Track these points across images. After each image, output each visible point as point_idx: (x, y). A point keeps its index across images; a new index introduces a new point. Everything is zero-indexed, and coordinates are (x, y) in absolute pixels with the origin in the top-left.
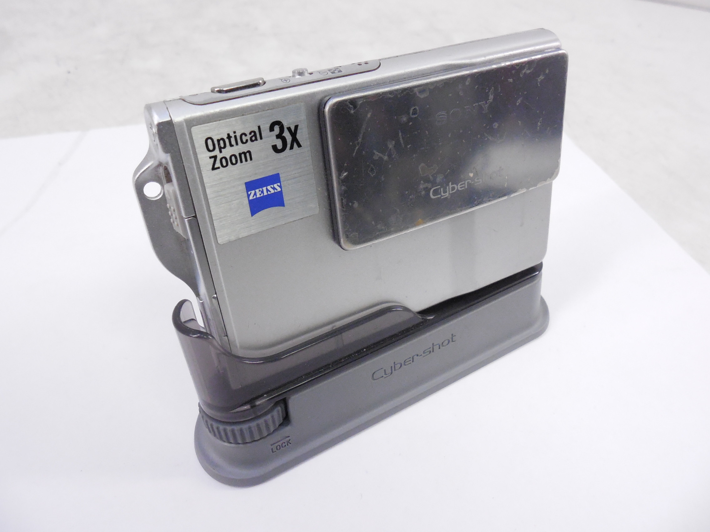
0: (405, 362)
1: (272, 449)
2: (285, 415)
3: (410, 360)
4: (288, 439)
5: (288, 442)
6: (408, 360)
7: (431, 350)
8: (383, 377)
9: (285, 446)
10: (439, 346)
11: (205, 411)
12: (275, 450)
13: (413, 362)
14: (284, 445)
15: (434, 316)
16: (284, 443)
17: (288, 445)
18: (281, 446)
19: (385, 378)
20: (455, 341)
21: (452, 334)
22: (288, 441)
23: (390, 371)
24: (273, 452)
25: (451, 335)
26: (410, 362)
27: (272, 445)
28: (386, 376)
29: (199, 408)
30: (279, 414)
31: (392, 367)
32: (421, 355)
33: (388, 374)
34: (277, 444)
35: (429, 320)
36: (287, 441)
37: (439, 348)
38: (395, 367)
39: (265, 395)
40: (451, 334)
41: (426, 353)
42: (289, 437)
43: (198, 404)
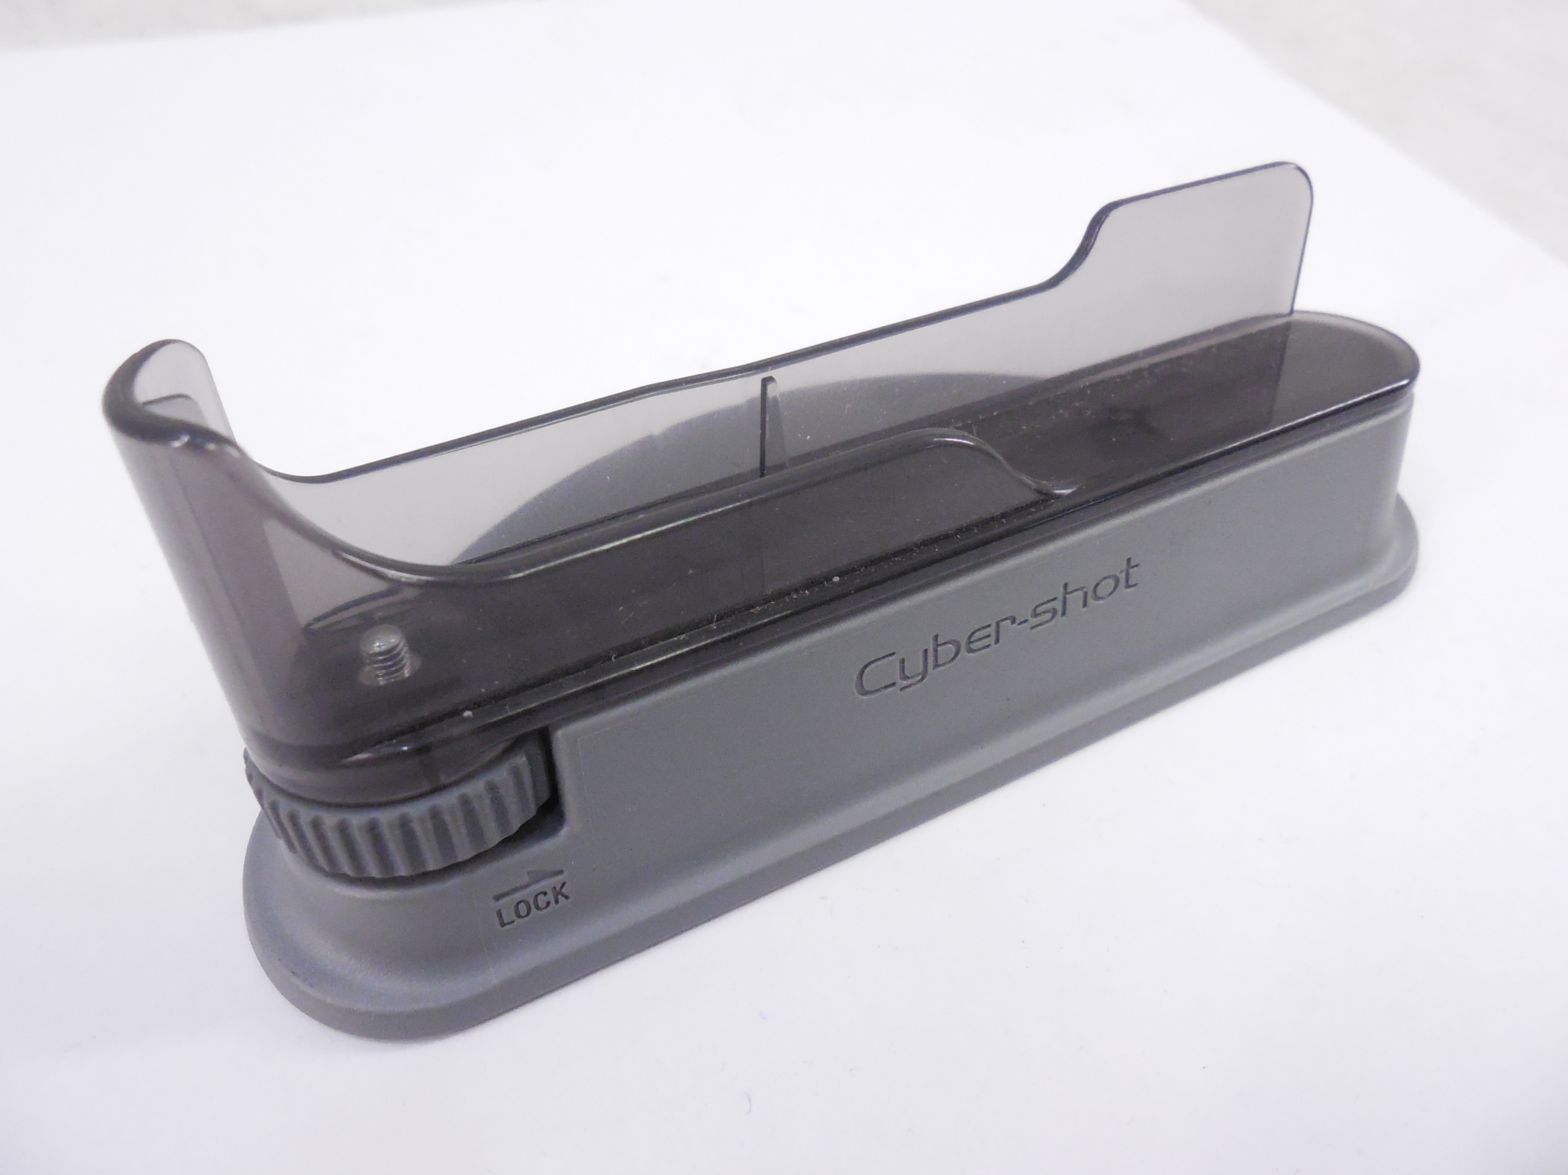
0: (972, 640)
1: (499, 914)
2: (545, 795)
3: (989, 636)
4: (556, 881)
5: (558, 893)
6: (978, 635)
7: (1058, 605)
8: (894, 684)
9: (548, 904)
10: (1086, 594)
11: (265, 774)
12: (508, 915)
13: (997, 641)
14: (542, 900)
15: (1075, 489)
16: (545, 894)
17: (557, 902)
18: (533, 907)
19: (902, 689)
20: (1136, 584)
21: (1129, 560)
22: (558, 888)
23: (921, 669)
24: (503, 924)
25: (1125, 562)
26: (986, 642)
27: (497, 898)
28: (905, 683)
29: (244, 766)
30: (519, 784)
31: (926, 651)
32: (1025, 621)
33: (912, 677)
34: (518, 896)
35: (1059, 497)
36: (555, 888)
37: (1085, 605)
38: (936, 651)
39: (467, 714)
40: (1128, 557)
41: (1040, 614)
42: (561, 872)
43: (242, 753)
